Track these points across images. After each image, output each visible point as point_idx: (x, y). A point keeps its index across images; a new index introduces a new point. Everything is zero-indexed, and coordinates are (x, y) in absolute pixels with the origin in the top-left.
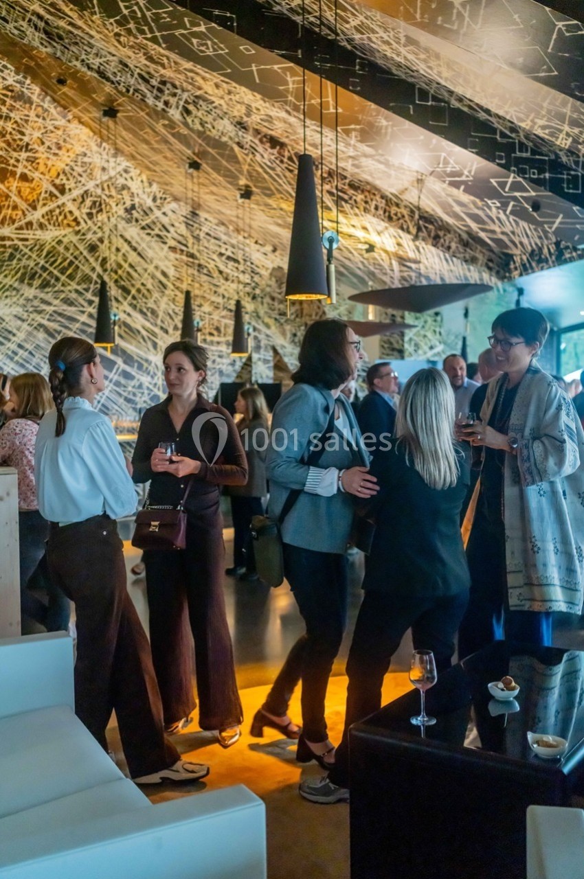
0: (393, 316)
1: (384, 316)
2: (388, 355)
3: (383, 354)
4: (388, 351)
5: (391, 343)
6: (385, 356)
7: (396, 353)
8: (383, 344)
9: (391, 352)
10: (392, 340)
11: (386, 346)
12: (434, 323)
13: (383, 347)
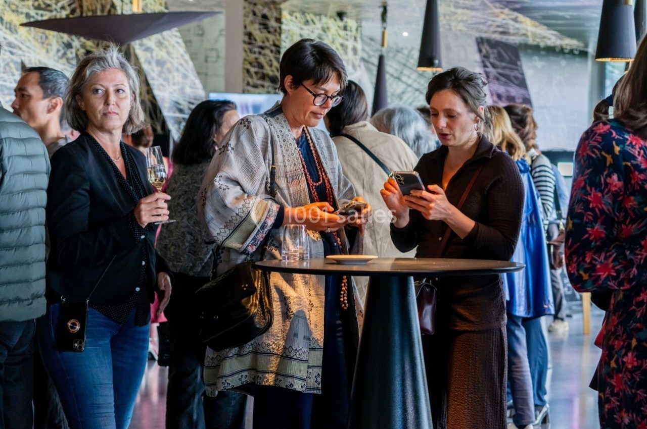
0: (264, 17)
1: (251, 17)
2: (255, 86)
3: (248, 84)
4: (255, 80)
5: (261, 66)
6: (250, 88)
7: (267, 83)
8: (248, 66)
9: (260, 82)
10: (262, 60)
11: (253, 70)
12: (342, 33)
13: (248, 71)
